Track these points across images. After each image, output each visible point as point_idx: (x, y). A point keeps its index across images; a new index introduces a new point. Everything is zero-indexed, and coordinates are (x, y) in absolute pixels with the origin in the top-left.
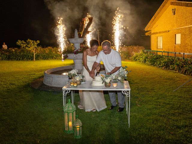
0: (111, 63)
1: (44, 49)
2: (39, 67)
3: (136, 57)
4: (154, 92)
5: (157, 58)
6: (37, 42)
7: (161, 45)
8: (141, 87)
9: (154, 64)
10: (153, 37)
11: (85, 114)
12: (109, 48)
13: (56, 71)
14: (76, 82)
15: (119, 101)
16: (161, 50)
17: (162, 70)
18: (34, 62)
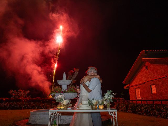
6: (28, 92)
7: (139, 96)
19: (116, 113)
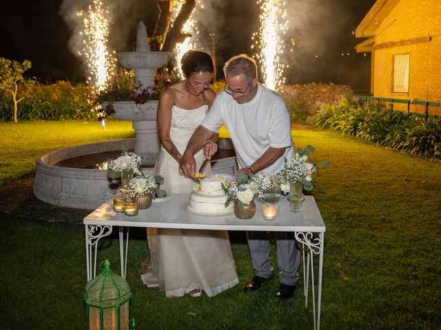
0: (254, 135)
1: (45, 87)
2: (26, 142)
3: (327, 118)
4: (393, 229)
5: (394, 122)
6: (24, 64)
7: (403, 82)
8: (347, 211)
9: (383, 138)
10: (380, 58)
11: (164, 306)
12: (250, 84)
13: (78, 156)
14: (134, 200)
15: (280, 263)
16: (404, 98)
17: (408, 158)
18: (14, 126)
19: (322, 236)
